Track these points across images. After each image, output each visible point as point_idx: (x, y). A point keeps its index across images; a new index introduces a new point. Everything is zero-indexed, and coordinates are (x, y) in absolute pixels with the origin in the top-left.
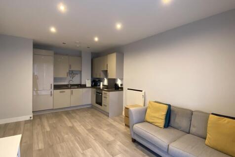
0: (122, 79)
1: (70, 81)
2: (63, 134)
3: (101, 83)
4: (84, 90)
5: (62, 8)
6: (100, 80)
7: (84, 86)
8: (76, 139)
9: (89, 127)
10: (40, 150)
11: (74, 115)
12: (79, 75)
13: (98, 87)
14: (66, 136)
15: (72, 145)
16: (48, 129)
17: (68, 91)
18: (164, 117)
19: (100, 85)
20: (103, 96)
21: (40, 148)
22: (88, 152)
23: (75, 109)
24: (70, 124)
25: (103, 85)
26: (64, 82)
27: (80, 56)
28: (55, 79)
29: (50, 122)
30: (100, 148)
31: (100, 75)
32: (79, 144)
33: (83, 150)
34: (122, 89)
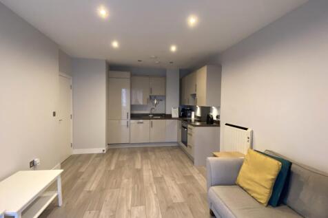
0: (218, 108)
1: (152, 109)
2: (123, 178)
3: (193, 113)
4: (168, 121)
5: (103, 12)
6: (192, 109)
7: (169, 117)
8: (133, 188)
9: (159, 175)
10: (89, 192)
11: (150, 153)
12: (163, 102)
13: (188, 118)
14: (125, 181)
15: (124, 195)
16: (113, 168)
17: (147, 122)
18: (269, 185)
19: (190, 116)
20: (189, 132)
21: (91, 189)
22: (137, 211)
23: (155, 146)
24: (138, 166)
25: (195, 116)
26: (145, 110)
27: (164, 76)
28: (132, 107)
29: (120, 159)
30: (155, 210)
31: (188, 102)
32: (133, 195)
33: (133, 205)
34: (218, 123)
